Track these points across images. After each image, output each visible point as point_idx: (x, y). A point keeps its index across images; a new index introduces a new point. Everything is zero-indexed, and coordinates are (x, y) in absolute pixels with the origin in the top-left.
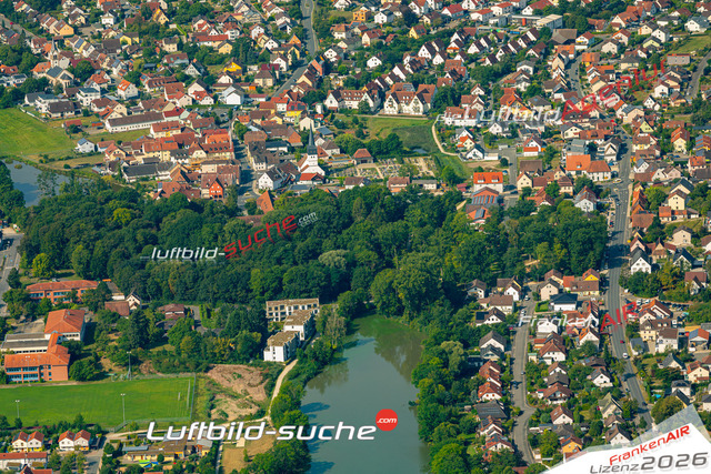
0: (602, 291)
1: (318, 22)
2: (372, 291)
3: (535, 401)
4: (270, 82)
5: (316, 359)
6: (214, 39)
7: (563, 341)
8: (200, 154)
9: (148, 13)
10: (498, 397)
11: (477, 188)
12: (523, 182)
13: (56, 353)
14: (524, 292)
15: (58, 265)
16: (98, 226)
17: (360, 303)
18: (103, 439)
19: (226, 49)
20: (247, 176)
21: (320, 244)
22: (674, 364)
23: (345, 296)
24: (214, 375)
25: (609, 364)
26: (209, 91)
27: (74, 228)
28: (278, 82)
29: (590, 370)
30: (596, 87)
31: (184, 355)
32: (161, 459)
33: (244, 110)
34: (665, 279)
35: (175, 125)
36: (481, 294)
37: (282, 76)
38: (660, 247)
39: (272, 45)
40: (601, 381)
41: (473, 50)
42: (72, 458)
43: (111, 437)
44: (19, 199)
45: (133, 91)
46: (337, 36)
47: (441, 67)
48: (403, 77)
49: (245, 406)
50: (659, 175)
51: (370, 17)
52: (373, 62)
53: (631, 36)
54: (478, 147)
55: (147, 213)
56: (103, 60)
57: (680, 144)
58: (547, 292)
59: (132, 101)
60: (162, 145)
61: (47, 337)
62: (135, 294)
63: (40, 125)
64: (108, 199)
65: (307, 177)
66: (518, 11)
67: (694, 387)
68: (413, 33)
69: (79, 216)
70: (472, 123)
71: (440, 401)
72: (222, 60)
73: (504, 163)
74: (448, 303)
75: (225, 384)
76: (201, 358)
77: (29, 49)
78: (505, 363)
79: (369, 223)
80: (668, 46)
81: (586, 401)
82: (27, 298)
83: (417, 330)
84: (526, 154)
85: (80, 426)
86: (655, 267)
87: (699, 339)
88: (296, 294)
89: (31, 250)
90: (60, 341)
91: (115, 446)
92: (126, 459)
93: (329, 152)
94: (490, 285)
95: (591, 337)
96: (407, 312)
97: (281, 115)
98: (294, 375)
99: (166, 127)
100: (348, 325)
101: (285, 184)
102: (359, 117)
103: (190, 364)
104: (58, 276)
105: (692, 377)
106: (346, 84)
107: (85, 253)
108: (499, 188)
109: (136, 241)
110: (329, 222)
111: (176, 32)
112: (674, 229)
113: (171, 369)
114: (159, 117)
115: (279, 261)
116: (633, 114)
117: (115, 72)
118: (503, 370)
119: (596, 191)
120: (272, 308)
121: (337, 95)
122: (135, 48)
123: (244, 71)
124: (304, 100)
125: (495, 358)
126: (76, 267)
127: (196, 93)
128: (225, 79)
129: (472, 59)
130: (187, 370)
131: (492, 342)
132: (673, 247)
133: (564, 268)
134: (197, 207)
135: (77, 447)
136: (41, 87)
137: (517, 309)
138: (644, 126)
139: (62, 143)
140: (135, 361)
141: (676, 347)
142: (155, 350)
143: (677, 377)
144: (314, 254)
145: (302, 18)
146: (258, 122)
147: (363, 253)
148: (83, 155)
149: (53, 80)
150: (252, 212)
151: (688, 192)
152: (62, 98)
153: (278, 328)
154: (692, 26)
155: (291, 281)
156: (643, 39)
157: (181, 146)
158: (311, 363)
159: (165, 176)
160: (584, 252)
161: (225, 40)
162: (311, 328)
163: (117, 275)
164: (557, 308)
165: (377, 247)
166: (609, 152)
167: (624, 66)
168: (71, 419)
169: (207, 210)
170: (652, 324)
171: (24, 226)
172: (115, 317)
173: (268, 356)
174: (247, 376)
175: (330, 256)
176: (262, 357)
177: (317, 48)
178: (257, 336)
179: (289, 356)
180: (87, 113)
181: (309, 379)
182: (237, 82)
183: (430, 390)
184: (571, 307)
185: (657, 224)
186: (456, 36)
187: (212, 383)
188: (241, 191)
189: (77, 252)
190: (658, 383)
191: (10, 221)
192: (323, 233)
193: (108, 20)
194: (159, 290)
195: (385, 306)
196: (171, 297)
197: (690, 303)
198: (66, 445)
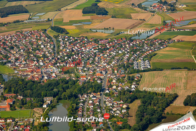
0: (100, 96)
1: (57, 51)
2: (62, 96)
3: (87, 114)
4: (48, 61)
5: (52, 107)
6: (39, 54)
7: (93, 104)
8: (35, 73)
9: (29, 50)
10: (81, 113)
11: (81, 79)
12: (89, 78)
13: (8, 106)
14: (87, 96)
15: (10, 91)
16: (16, 85)
17: (60, 98)
18: (15, 120)
19: (41, 56)
20: (43, 77)
21: (54, 88)
22: (111, 108)
23: (57, 97)
24: (34, 110)
25: (100, 108)
26: (38, 62)
27: (12, 85)
28: (50, 61)
29: (97, 109)
30: (103, 62)
31: (29, 106)
32: (24, 123)
33: (44, 66)
34: (111, 94)
35: (31, 68)
36: (80, 96)
37: (50, 60)
38: (111, 88)
39: (49, 55)
40: (99, 110)
41: (83, 56)
42: (9, 123)
43: (16, 120)
44: (4, 80)
45: (25, 62)
46: (60, 53)
47: (77, 59)
48: (71, 60)
49: (39, 115)
50: (112, 77)
51: (66, 50)
52: (66, 58)
53: (109, 54)
54: (82, 72)
55: (25, 83)
56: (20, 57)
57: (116, 71)
58: (91, 96)
59: (25, 64)
60: (29, 71)
61: (7, 103)
62: (22, 96)
63: (9, 68)
64: (19, 80)
65: (53, 77)
66: (91, 49)
67: (114, 111)
68: (73, 53)
69: (14, 83)
70: (82, 68)
71: (71, 114)
72: (40, 57)
73: (86, 75)
74: (74, 98)
75: (36, 111)
76: (32, 107)
77: (8, 56)
78: (83, 108)
79: (62, 84)
80: (115, 55)
81: (96, 114)
82: (4, 97)
83: (69, 102)
84: (90, 73)
85: (11, 118)
86: (109, 92)
87: (115, 103)
88: (49, 96)
89: (5, 89)
90: (9, 104)
91: (17, 121)
92: (18, 123)
93: (57, 73)
94: (82, 95)
95: (98, 103)
96: (67, 99)
97: (49, 67)
98: (48, 110)
99: (30, 69)
100: (57, 101)
101: (49, 78)
102: (63, 67)
103: (30, 108)
104: (10, 93)
105: (114, 110)
106: (61, 61)
107: (14, 89)
108: (85, 79)
109: (23, 87)
110: (55, 84)
111: (33, 53)
112: (113, 85)
113: (27, 109)
114: (29, 67)
115: (47, 91)
116: (108, 67)
117: (22, 59)
118: (83, 109)
119: (101, 79)
120: (45, 99)
121: (59, 63)
122: (26, 55)
123: (44, 59)
124: (54, 64)
125: (81, 107)
126: (13, 92)
127: (36, 63)
128: (41, 61)
129: (83, 57)
130: (30, 109)
131: (81, 104)
132: (113, 88)
133: (94, 92)
134: (34, 82)
135: (10, 121)
136: (10, 62)
137: (86, 99)
138: (110, 69)
139: (12, 71)
140: (21, 107)
141: (112, 105)
142: (25, 106)
143: (111, 110)
144: (52, 89)
145: (55, 50)
146: (45, 68)
147: (61, 89)
148: (16, 73)
149: (12, 61)
150: (43, 83)
151: (116, 79)
152: (13, 64)
153: (46, 102)
154: (120, 52)
155: (48, 94)
156: (111, 54)
157: (32, 72)
158: (51, 108)
159: (29, 77)
160: (98, 89)
161: (41, 54)
162: (51, 102)
163: (19, 93)
164: (93, 98)
165: (63, 88)
166: (104, 73)
167: (108, 59)
168: (9, 117)
169: (35, 82)
170: (108, 101)
171: (4, 85)
172: (18, 100)
173: (44, 106)
174: (40, 110)
175: (55, 90)
176: (43, 107)
177: (57, 56)
178: (42, 103)
179: (47, 106)
180: (17, 66)
181: (50, 110)
182: (43, 61)
183: (70, 112)
184: (95, 98)
185: (111, 85)
186: (80, 54)
187: (34, 111)
188: (42, 79)
189: (13, 89)
190: (108, 111)
191: (2, 84)
192: (55, 86)
193: (22, 51)
194: (26, 95)
195: (64, 98)
196: (28, 97)
197: (115, 98)
198: (8, 121)
